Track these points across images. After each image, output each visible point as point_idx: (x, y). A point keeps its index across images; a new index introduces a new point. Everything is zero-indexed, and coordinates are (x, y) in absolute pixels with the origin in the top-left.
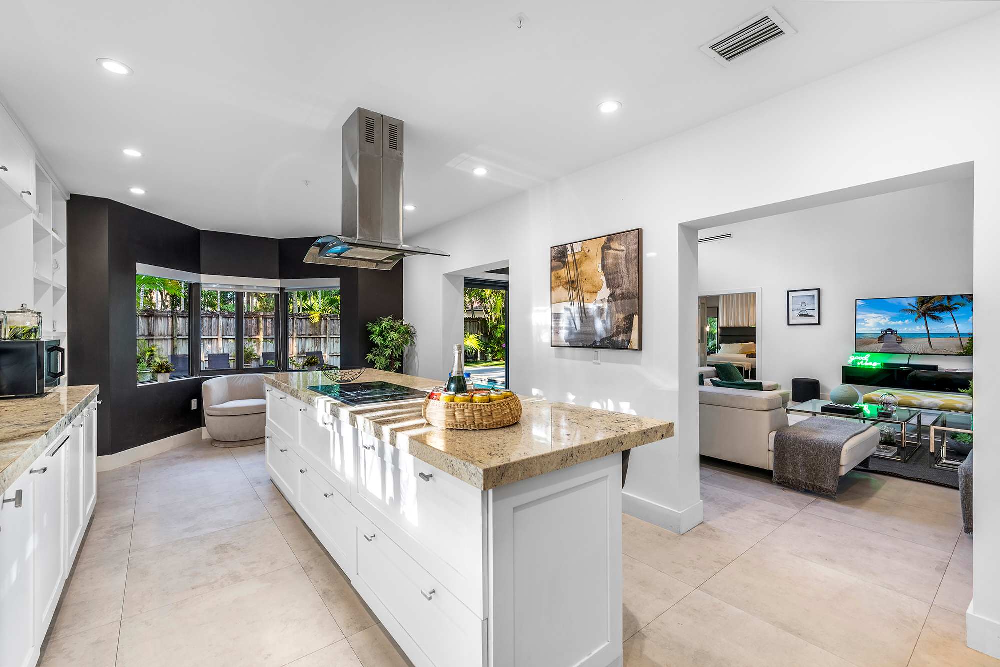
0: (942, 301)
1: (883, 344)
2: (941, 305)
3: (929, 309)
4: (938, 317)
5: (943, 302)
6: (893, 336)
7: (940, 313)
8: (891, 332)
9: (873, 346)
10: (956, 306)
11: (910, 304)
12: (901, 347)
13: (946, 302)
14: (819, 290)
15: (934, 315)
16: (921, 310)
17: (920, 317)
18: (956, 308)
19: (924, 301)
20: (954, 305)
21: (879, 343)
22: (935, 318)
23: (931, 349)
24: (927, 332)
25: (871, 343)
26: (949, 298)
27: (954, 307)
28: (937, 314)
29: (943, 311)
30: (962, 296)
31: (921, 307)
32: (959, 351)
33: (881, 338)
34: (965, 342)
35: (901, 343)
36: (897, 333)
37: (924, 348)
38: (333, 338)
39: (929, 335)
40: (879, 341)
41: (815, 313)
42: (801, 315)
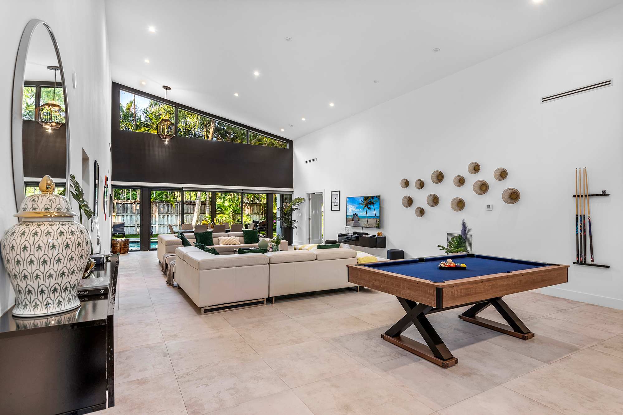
2: (370, 201)
3: (367, 204)
6: (357, 217)
9: (351, 222)
10: (375, 202)
11: (361, 201)
13: (372, 200)
14: (339, 191)
16: (365, 204)
17: (364, 207)
19: (366, 198)
22: (369, 208)
23: (368, 225)
25: (350, 221)
26: (373, 197)
28: (369, 206)
29: (371, 205)
30: (377, 197)
31: (365, 202)
32: (376, 226)
33: (353, 218)
34: (378, 220)
37: (366, 224)
38: (161, 215)
41: (338, 204)
42: (335, 205)
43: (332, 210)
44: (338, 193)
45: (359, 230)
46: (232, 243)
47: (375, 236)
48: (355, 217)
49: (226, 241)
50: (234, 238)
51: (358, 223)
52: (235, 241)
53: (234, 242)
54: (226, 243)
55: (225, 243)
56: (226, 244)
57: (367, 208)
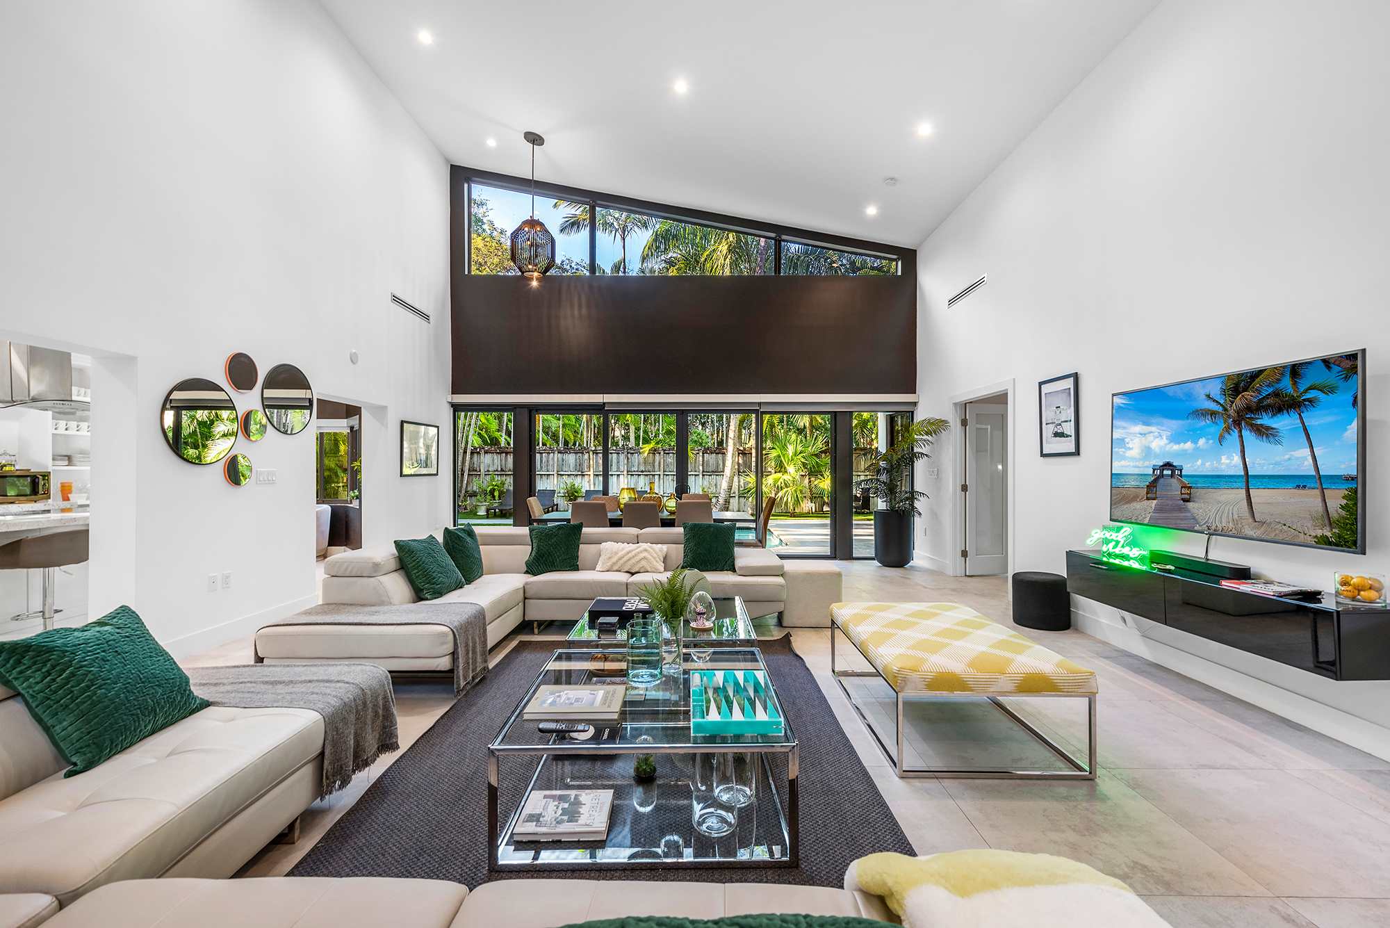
0: (1278, 381)
1: (1155, 502)
2: (1276, 394)
3: (1249, 409)
4: (1268, 428)
5: (1280, 386)
6: (1174, 481)
7: (1274, 415)
8: (1169, 472)
9: (1137, 505)
10: (1312, 394)
11: (1208, 396)
12: (1189, 511)
13: (1286, 384)
14: (1075, 377)
15: (1259, 422)
16: (1231, 412)
17: (1228, 430)
18: (1309, 400)
19: (1239, 384)
20: (1306, 391)
21: (1148, 499)
22: (1263, 432)
23: (1251, 520)
24: (1243, 473)
25: (1135, 498)
26: (1296, 370)
27: (1308, 396)
28: (1265, 420)
29: (1280, 412)
30: (1326, 362)
31: (1232, 402)
32: (1319, 533)
33: (1152, 486)
34: (1336, 501)
35: (1188, 501)
36: (1181, 476)
37: (1236, 516)
39: (1247, 479)
40: (1147, 493)
41: (1069, 429)
42: (1057, 435)
43: (1042, 455)
44: (1069, 383)
45: (1191, 547)
46: (634, 565)
47: (1314, 596)
48: (1161, 481)
49: (614, 560)
50: (646, 550)
51: (1187, 510)
52: (645, 558)
53: (643, 563)
54: (614, 564)
55: (612, 566)
56: (615, 568)
57: (1246, 433)
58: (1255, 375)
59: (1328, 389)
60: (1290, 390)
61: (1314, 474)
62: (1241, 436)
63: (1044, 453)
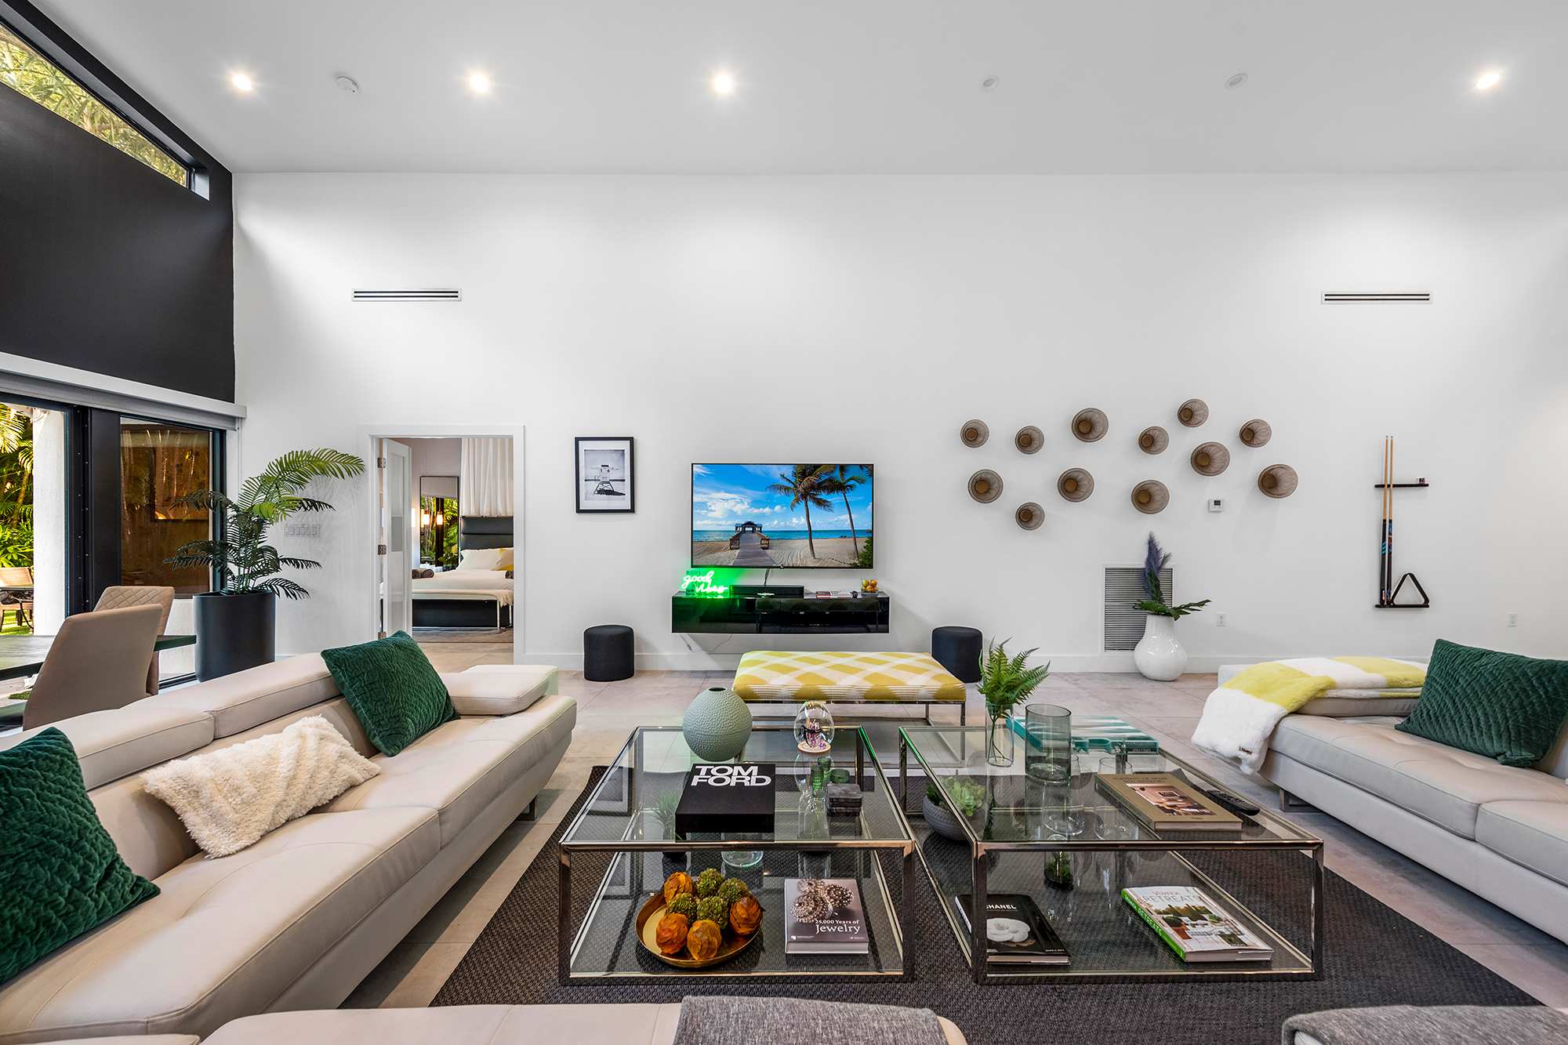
0: (832, 472)
1: (738, 550)
2: (830, 480)
3: (812, 487)
4: (825, 501)
5: (834, 475)
6: (755, 534)
7: (828, 493)
8: (751, 529)
10: (853, 483)
11: (783, 476)
12: (767, 556)
13: (837, 474)
14: (632, 440)
15: (819, 497)
16: (800, 488)
17: (797, 500)
18: (852, 486)
19: (806, 471)
20: (849, 480)
21: (731, 549)
22: (821, 503)
23: (812, 557)
24: (807, 529)
25: (719, 549)
26: (843, 468)
27: (849, 483)
28: (823, 496)
29: (831, 491)
30: (859, 466)
31: (801, 482)
32: (852, 562)
33: (735, 541)
34: (862, 545)
35: (767, 548)
36: (760, 531)
37: (802, 555)
39: (810, 533)
40: (731, 544)
41: (626, 488)
42: (601, 492)
43: (578, 510)
44: (620, 443)
48: (744, 535)
57: (810, 503)
58: (817, 466)
59: (862, 481)
60: (839, 479)
61: (850, 529)
62: (807, 506)
63: (581, 508)
